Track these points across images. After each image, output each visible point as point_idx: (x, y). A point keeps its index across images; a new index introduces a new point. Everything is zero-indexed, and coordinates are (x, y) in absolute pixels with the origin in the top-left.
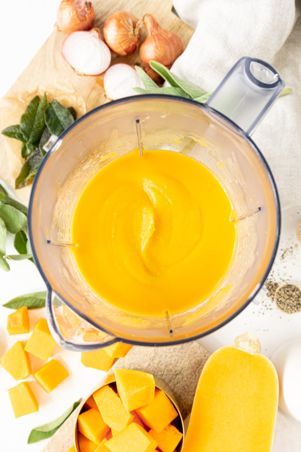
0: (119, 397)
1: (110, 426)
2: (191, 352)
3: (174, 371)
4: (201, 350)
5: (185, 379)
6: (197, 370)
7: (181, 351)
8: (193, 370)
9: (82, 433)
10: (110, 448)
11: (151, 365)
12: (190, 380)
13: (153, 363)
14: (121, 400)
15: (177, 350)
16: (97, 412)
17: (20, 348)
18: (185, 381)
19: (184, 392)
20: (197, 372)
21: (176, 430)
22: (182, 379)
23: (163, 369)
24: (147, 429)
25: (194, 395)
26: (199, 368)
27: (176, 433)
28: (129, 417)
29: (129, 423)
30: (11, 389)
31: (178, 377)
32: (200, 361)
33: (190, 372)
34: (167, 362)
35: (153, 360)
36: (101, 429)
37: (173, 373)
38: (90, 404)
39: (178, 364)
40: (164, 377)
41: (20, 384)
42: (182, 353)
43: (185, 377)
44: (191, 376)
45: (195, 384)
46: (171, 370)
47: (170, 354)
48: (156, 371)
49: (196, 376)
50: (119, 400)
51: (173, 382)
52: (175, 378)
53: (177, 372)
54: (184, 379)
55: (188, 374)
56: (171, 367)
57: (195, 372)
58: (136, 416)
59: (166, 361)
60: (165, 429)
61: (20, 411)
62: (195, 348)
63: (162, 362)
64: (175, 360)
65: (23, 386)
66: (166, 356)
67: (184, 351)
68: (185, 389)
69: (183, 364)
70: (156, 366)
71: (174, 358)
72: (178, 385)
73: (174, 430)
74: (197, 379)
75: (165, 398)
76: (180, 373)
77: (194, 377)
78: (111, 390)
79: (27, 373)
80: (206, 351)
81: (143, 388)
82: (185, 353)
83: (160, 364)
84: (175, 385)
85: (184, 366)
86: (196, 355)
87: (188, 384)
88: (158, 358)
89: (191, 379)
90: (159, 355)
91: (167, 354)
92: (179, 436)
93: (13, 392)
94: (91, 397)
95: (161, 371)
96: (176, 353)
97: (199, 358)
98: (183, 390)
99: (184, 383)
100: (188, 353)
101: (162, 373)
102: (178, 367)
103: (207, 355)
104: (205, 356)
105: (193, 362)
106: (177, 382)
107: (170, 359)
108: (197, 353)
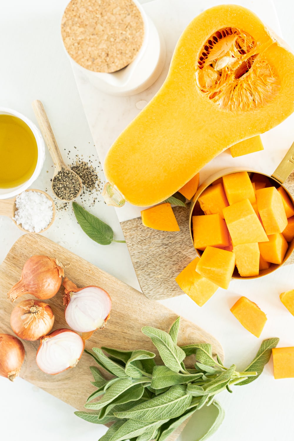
2: (142, 256)
3: (167, 250)
4: (133, 252)
5: (162, 237)
6: (147, 237)
7: (150, 262)
8: (150, 240)
12: (158, 233)
13: (181, 267)
15: (154, 265)
18: (163, 235)
20: (148, 236)
22: (164, 238)
26: (145, 238)
31: (167, 242)
32: (139, 243)
33: (154, 240)
34: (167, 260)
35: (179, 270)
37: (169, 248)
39: (160, 252)
42: (150, 260)
43: (161, 238)
44: (155, 236)
47: (161, 265)
48: (182, 259)
49: (151, 234)
51: (174, 240)
53: (166, 247)
54: (164, 237)
55: (157, 239)
59: (168, 262)
62: (137, 256)
63: (172, 263)
64: (160, 258)
66: (166, 266)
67: (148, 260)
69: (156, 250)
71: (161, 259)
76: (163, 244)
77: (153, 234)
78: (240, 271)
80: (130, 248)
82: (148, 258)
83: (176, 263)
85: (156, 248)
86: (141, 250)
88: (174, 269)
89: (156, 234)
90: (171, 271)
91: (164, 267)
94: (260, 274)
96: (156, 262)
97: (139, 246)
100: (146, 257)
101: (178, 254)
102: (162, 250)
103: (131, 245)
104: (133, 245)
105: (146, 246)
106: (170, 239)
107: (165, 261)
108: (138, 251)
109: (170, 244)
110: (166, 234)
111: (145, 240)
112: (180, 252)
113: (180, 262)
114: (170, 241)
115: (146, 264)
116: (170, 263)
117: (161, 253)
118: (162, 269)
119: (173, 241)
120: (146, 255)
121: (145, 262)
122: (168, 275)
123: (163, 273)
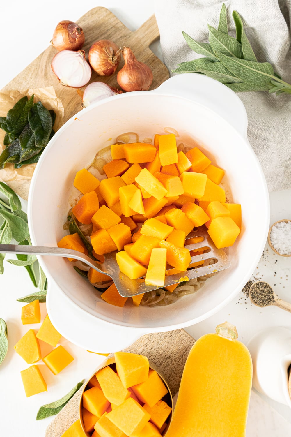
0: (118, 376)
1: (110, 402)
2: (179, 339)
3: (164, 355)
4: (187, 337)
5: (174, 362)
6: (184, 355)
7: (170, 338)
8: (180, 354)
9: (86, 408)
10: (110, 419)
11: (145, 350)
12: (178, 363)
13: (146, 349)
14: (120, 378)
15: (167, 338)
16: (99, 390)
17: (33, 335)
18: (174, 364)
19: (172, 373)
20: (184, 356)
21: (166, 405)
22: (171, 362)
23: (154, 354)
24: (142, 404)
25: (181, 376)
26: (185, 353)
27: (166, 407)
28: (127, 393)
29: (127, 398)
30: (23, 371)
31: (168, 360)
32: (187, 347)
33: (178, 356)
34: (159, 347)
35: (146, 346)
36: (103, 404)
38: (93, 383)
40: (156, 361)
41: (31, 367)
42: (171, 339)
45: (182, 367)
46: (162, 355)
47: (161, 341)
48: (150, 355)
49: (183, 359)
50: (118, 379)
52: (166, 362)
53: (167, 356)
55: (176, 358)
56: (161, 352)
57: (183, 356)
58: (132, 392)
59: (158, 347)
60: (157, 404)
61: (31, 391)
62: (183, 336)
63: (154, 348)
64: (165, 346)
65: (34, 369)
67: (173, 338)
68: (173, 370)
69: (172, 349)
70: (149, 351)
71: (164, 345)
72: (168, 367)
73: (164, 405)
74: (184, 362)
75: (157, 377)
76: (169, 357)
77: (181, 360)
78: (111, 370)
79: (38, 358)
80: (191, 339)
81: (139, 368)
82: (174, 340)
83: (152, 349)
84: (165, 368)
85: (173, 351)
86: (183, 342)
87: (176, 367)
88: (150, 344)
89: (179, 362)
90: (152, 341)
91: (158, 341)
92: (169, 410)
93: (25, 373)
94: (94, 377)
95: (153, 356)
96: (166, 340)
97: (185, 345)
98: (172, 372)
99: (173, 366)
100: (176, 340)
101: (154, 357)
102: (168, 352)
103: (192, 342)
104: (191, 342)
105: (180, 348)
106: (167, 365)
107: (161, 346)
108: (184, 340)
109: (165, 360)
110: (172, 367)
111: (185, 352)
112: (154, 360)
113: (149, 352)
114: (165, 363)
115: (173, 335)
116: (156, 347)
117: (167, 349)
118: (159, 338)
119: (164, 364)
120: (176, 341)
121: (174, 336)
122: (152, 336)
123: (157, 336)
